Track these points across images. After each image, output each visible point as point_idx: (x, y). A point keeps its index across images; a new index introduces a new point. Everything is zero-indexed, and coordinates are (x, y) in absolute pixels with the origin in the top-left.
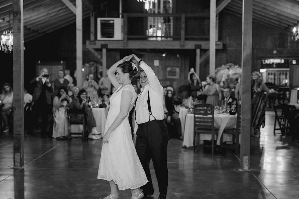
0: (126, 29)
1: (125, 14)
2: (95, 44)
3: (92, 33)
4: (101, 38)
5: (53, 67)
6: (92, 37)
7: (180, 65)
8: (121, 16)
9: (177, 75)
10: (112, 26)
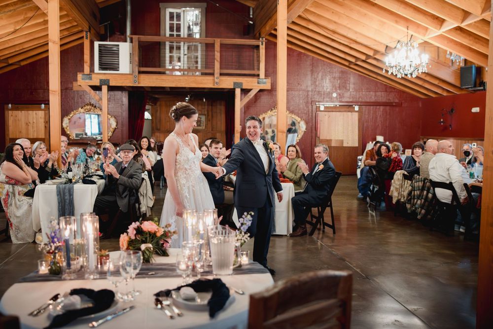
0: (137, 59)
1: (135, 37)
2: (91, 79)
3: (86, 63)
4: (99, 70)
5: (30, 112)
6: (87, 69)
7: (206, 113)
8: (128, 39)
9: (202, 125)
10: (116, 54)
